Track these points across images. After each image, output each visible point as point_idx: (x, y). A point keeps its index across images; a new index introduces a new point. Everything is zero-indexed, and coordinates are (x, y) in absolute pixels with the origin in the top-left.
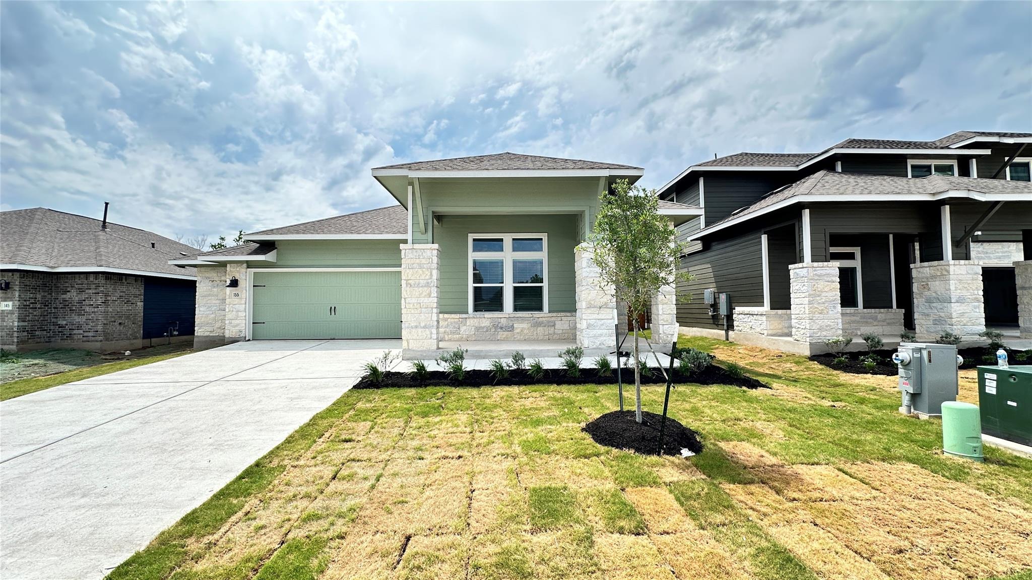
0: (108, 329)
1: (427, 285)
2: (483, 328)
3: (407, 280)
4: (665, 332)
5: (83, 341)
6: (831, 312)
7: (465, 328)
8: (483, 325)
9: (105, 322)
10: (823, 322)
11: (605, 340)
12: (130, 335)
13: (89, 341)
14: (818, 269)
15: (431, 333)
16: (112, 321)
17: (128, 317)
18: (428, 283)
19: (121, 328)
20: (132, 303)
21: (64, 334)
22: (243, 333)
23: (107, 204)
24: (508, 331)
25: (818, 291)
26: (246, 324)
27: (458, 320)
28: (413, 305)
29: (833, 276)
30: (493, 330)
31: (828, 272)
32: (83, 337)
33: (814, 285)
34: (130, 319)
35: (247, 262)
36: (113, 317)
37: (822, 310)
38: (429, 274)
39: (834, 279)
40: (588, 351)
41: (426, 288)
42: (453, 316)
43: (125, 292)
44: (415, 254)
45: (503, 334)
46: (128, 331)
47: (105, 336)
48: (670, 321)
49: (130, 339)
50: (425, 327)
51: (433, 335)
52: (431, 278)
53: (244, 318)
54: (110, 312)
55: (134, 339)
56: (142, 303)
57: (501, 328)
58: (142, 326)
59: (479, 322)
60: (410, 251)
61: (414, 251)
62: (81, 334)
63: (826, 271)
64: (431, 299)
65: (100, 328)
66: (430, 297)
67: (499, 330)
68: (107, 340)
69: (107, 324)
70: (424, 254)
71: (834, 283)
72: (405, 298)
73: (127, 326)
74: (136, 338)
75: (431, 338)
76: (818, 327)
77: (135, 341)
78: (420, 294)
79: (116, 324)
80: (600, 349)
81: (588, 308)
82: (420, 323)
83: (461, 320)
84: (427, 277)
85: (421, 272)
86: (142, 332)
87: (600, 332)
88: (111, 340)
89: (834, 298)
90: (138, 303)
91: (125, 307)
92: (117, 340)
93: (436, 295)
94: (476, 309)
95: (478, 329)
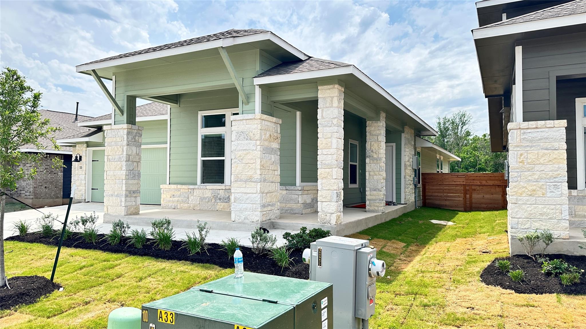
0: (37, 191)
1: (120, 160)
2: (206, 198)
3: (108, 156)
4: (324, 209)
5: (25, 198)
6: (549, 195)
7: (192, 197)
8: (206, 196)
9: (35, 186)
10: (536, 208)
11: (249, 215)
12: (53, 195)
13: (27, 199)
14: (529, 131)
15: (121, 201)
16: (40, 186)
17: (51, 183)
18: (120, 158)
19: (47, 190)
20: (54, 173)
21: (18, 193)
22: (84, 196)
23: (78, 103)
24: (225, 202)
25: (528, 163)
26: (85, 190)
27: (187, 190)
28: (111, 177)
29: (555, 140)
30: (213, 200)
31: (545, 135)
32: (25, 195)
33: (521, 155)
34: (53, 184)
35: (87, 143)
36: (41, 183)
37: (534, 190)
38: (121, 150)
39: (556, 145)
40: (234, 225)
41: (119, 163)
42: (184, 187)
43: (49, 165)
44: (113, 133)
45: (221, 205)
46: (52, 192)
47: (35, 195)
48: (329, 198)
49: (53, 198)
50: (117, 196)
51: (122, 203)
52: (122, 154)
53: (84, 185)
54: (38, 179)
55: (56, 198)
56: (62, 173)
57: (220, 199)
58: (62, 189)
59: (203, 193)
60: (110, 131)
61: (113, 131)
62: (24, 194)
63: (543, 134)
64: (122, 171)
65: (31, 190)
66: (121, 170)
67: (218, 201)
68: (37, 198)
69: (36, 187)
70: (119, 134)
71: (556, 152)
72: (106, 171)
73: (50, 189)
74: (57, 198)
75: (121, 205)
76: (526, 214)
77: (57, 200)
78: (115, 168)
79: (43, 187)
80: (244, 223)
81: (236, 181)
82: (114, 192)
83: (190, 190)
84: (120, 154)
85: (116, 148)
86: (62, 193)
87: (245, 206)
88: (40, 199)
89: (556, 173)
90: (59, 173)
91: (49, 176)
92: (44, 199)
93: (125, 169)
94: (204, 181)
95: (202, 199)
